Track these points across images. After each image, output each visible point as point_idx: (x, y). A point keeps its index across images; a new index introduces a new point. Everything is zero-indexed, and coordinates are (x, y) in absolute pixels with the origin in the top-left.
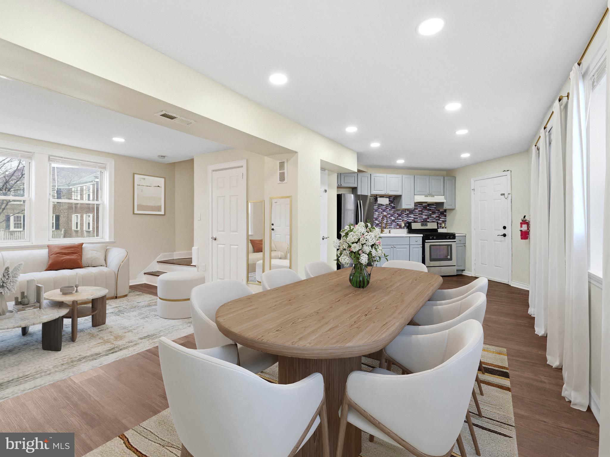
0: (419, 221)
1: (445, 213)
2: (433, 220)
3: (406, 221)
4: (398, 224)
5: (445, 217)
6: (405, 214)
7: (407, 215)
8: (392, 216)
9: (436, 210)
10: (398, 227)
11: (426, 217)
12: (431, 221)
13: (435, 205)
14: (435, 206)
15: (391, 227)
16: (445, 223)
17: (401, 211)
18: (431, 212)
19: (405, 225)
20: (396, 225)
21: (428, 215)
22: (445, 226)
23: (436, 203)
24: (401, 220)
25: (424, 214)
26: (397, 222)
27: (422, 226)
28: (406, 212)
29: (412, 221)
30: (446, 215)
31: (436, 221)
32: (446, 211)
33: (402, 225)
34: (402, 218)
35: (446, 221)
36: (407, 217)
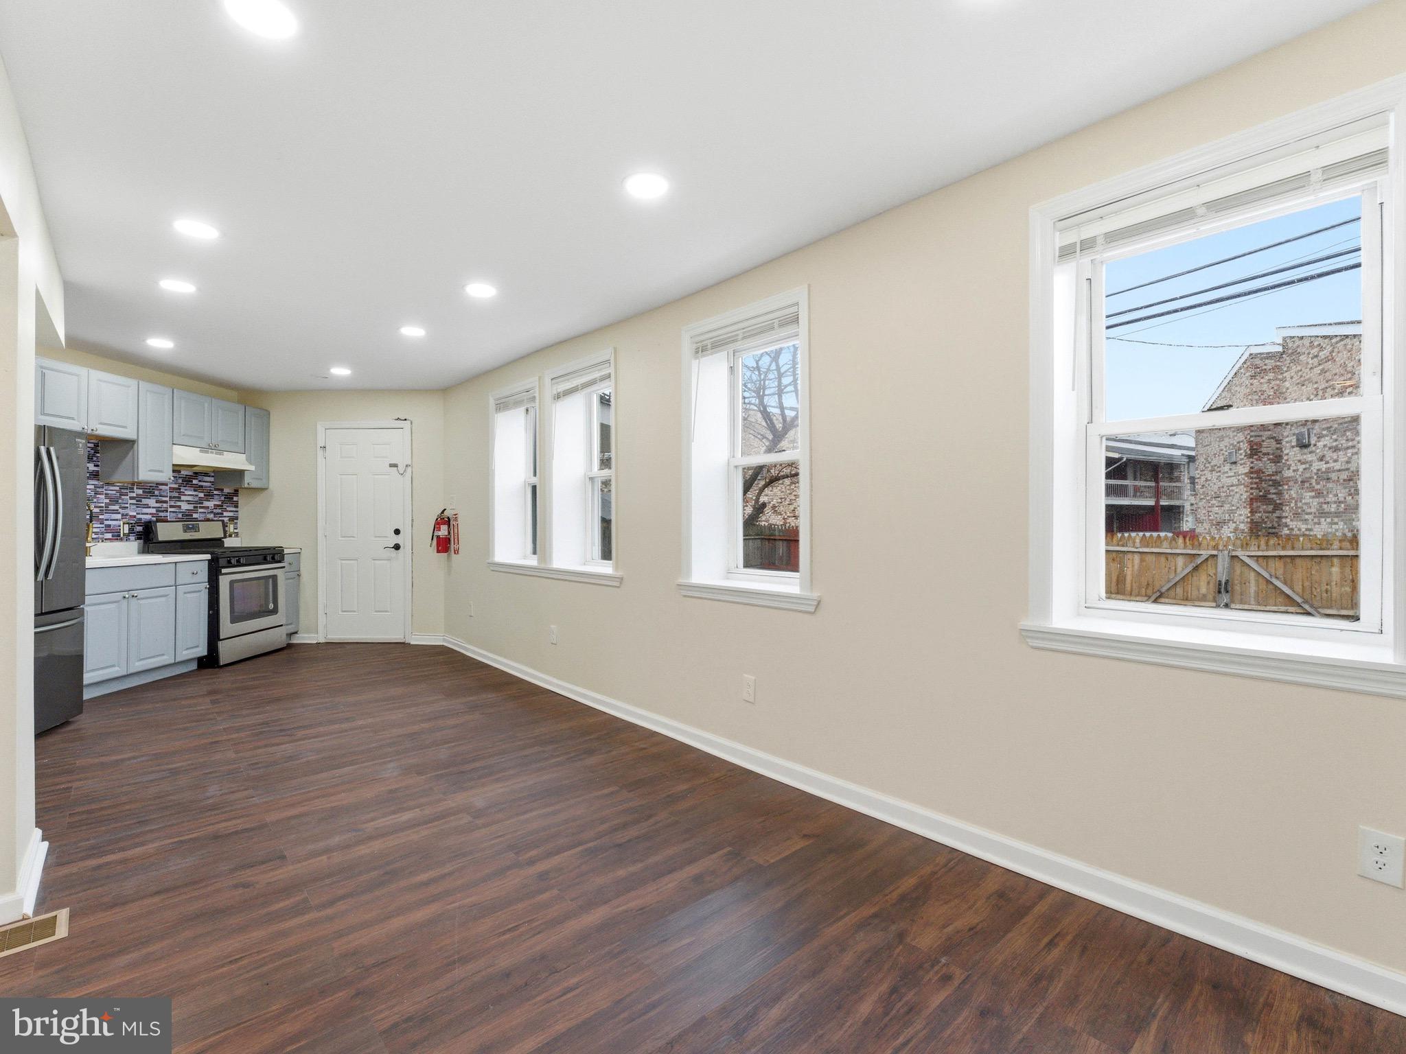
0: (171, 517)
1: (235, 499)
2: (208, 516)
3: (135, 517)
4: (109, 526)
5: (235, 507)
6: (131, 498)
7: (138, 499)
9: (216, 490)
10: (109, 536)
11: (191, 507)
12: (203, 517)
13: (213, 474)
14: (212, 479)
16: (237, 523)
17: (118, 488)
18: (202, 495)
19: (132, 531)
20: (103, 530)
21: (196, 502)
22: (235, 531)
23: (214, 472)
24: (119, 513)
25: (183, 498)
26: (106, 520)
27: (185, 531)
28: (134, 492)
29: (153, 517)
30: (237, 504)
31: (215, 516)
32: (237, 494)
33: (120, 530)
34: (120, 508)
35: (238, 517)
36: (137, 507)
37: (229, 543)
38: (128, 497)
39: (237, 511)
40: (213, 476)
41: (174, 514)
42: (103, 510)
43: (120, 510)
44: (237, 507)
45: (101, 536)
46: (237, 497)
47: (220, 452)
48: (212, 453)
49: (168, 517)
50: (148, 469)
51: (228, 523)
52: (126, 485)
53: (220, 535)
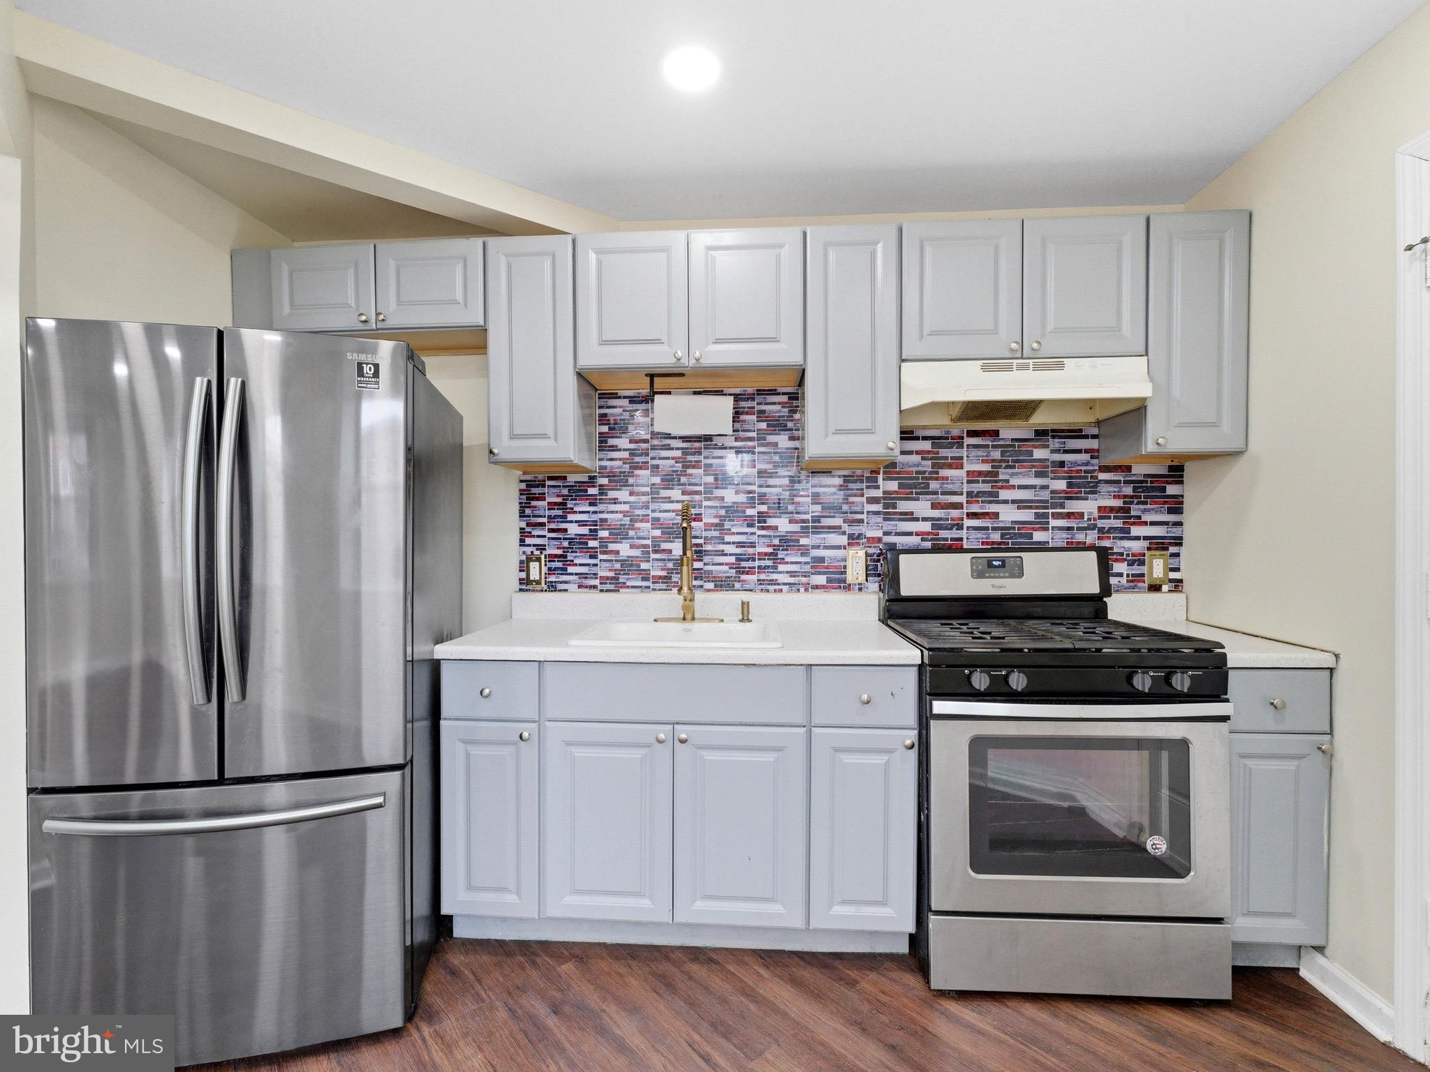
0: (970, 539)
1: (1171, 490)
2: (1080, 537)
3: (879, 540)
4: (819, 560)
5: (1171, 511)
6: (872, 500)
7: (889, 500)
8: (778, 508)
9: (1104, 469)
10: (821, 580)
11: (1027, 515)
12: (1060, 539)
13: (1095, 431)
14: (1093, 444)
15: (773, 582)
16: (1177, 555)
17: (840, 481)
18: (1061, 485)
19: (870, 572)
20: (807, 568)
21: (1043, 504)
22: (1173, 575)
23: (1097, 423)
24: (844, 533)
25: (1004, 494)
26: (814, 547)
27: (978, 574)
28: (878, 487)
29: (923, 540)
30: (1182, 503)
31: (1099, 538)
32: (1182, 476)
33: (845, 567)
34: (845, 522)
35: (1181, 538)
36: (885, 519)
37: (1122, 608)
38: (864, 499)
39: (1180, 524)
40: (1094, 437)
41: (980, 535)
42: (807, 527)
43: (845, 527)
44: (1178, 511)
45: (804, 580)
46: (1181, 482)
47: (1056, 363)
48: (1024, 368)
49: (961, 539)
50: (832, 430)
51: (1144, 555)
52: (859, 472)
53: (1092, 586)
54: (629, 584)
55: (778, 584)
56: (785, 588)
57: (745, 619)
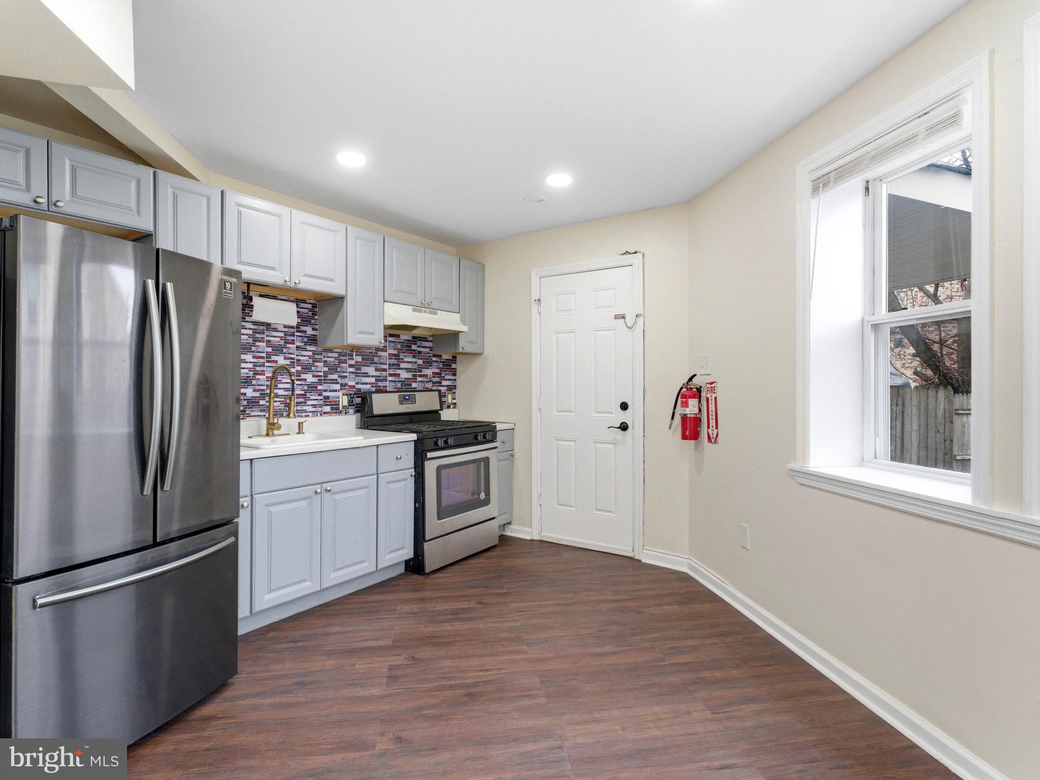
0: (390, 387)
1: (453, 366)
2: (427, 386)
3: (354, 387)
4: (327, 397)
6: (351, 366)
7: (357, 366)
8: (307, 369)
9: (435, 356)
10: (327, 409)
11: (410, 375)
12: (421, 386)
13: (431, 339)
14: (430, 344)
15: (305, 411)
16: (455, 393)
17: (336, 355)
18: (420, 362)
19: (351, 403)
20: (321, 402)
21: (415, 370)
22: (454, 401)
23: (432, 336)
24: (338, 383)
25: (402, 365)
26: (325, 391)
27: (401, 403)
28: (353, 359)
29: (372, 387)
30: (456, 371)
31: (433, 386)
32: (456, 360)
33: (339, 401)
34: (339, 377)
35: (456, 386)
36: (356, 376)
37: (447, 415)
38: (347, 365)
40: (431, 341)
41: (393, 384)
42: (321, 380)
43: (339, 380)
44: (454, 375)
45: (320, 409)
46: (456, 363)
47: (434, 311)
48: (425, 312)
49: (386, 387)
50: (358, 331)
51: (445, 393)
52: (345, 351)
53: (437, 407)
54: (252, 414)
55: (307, 412)
56: (310, 414)
57: (300, 431)
